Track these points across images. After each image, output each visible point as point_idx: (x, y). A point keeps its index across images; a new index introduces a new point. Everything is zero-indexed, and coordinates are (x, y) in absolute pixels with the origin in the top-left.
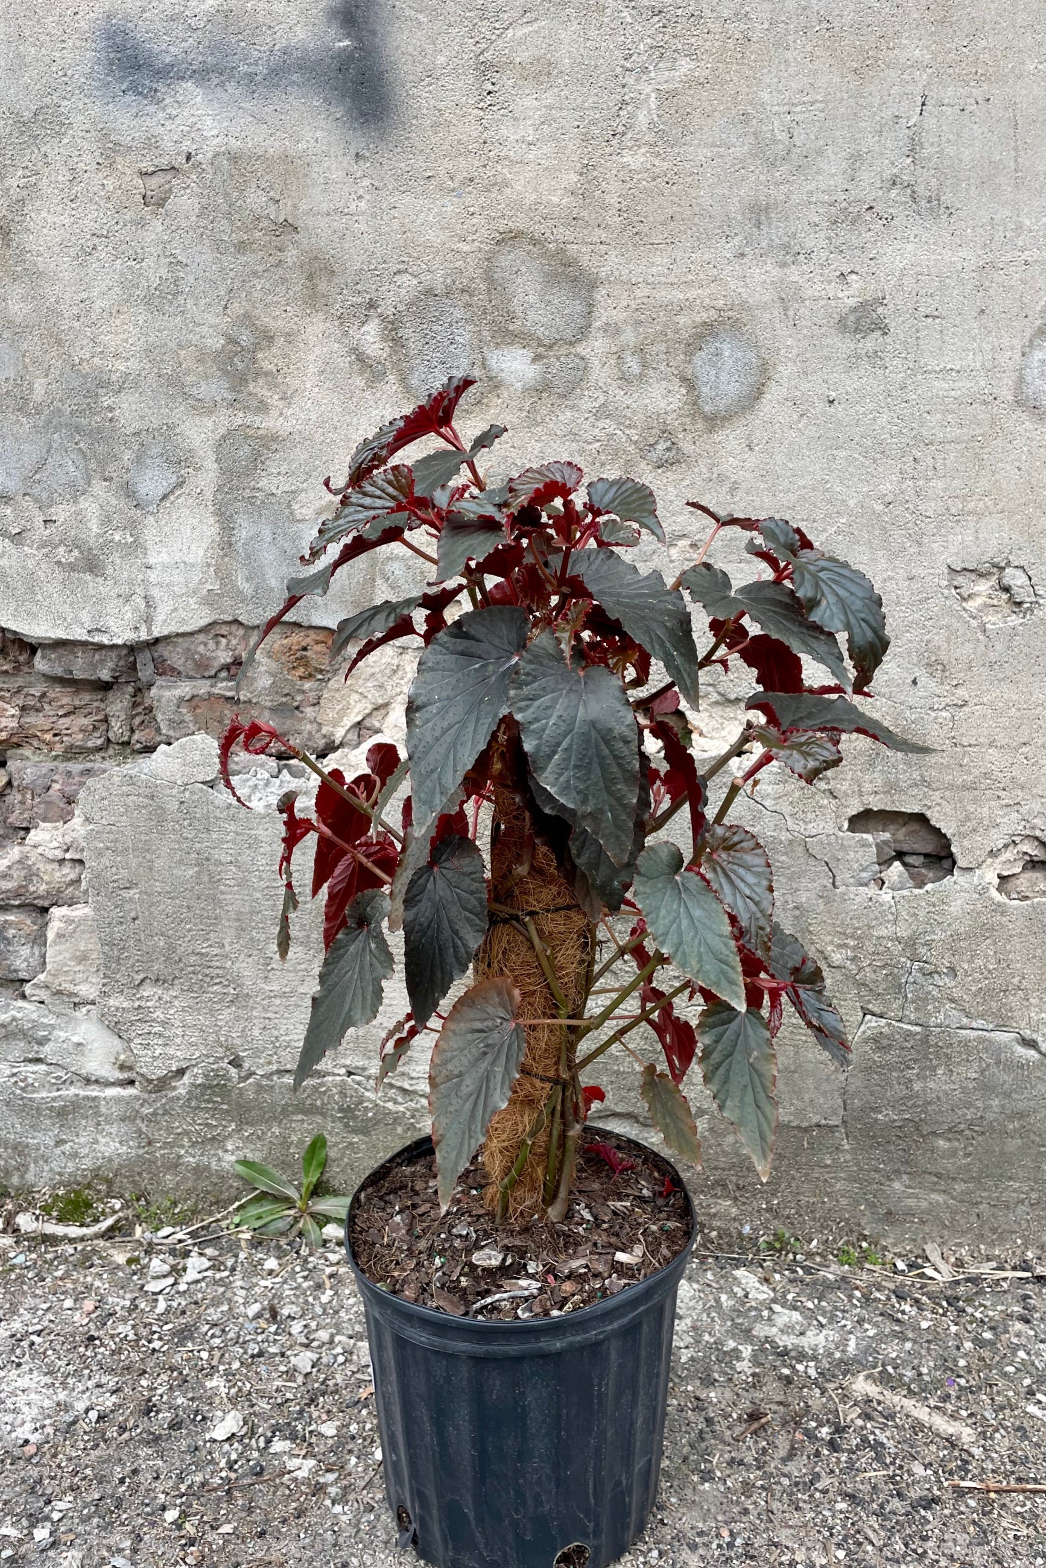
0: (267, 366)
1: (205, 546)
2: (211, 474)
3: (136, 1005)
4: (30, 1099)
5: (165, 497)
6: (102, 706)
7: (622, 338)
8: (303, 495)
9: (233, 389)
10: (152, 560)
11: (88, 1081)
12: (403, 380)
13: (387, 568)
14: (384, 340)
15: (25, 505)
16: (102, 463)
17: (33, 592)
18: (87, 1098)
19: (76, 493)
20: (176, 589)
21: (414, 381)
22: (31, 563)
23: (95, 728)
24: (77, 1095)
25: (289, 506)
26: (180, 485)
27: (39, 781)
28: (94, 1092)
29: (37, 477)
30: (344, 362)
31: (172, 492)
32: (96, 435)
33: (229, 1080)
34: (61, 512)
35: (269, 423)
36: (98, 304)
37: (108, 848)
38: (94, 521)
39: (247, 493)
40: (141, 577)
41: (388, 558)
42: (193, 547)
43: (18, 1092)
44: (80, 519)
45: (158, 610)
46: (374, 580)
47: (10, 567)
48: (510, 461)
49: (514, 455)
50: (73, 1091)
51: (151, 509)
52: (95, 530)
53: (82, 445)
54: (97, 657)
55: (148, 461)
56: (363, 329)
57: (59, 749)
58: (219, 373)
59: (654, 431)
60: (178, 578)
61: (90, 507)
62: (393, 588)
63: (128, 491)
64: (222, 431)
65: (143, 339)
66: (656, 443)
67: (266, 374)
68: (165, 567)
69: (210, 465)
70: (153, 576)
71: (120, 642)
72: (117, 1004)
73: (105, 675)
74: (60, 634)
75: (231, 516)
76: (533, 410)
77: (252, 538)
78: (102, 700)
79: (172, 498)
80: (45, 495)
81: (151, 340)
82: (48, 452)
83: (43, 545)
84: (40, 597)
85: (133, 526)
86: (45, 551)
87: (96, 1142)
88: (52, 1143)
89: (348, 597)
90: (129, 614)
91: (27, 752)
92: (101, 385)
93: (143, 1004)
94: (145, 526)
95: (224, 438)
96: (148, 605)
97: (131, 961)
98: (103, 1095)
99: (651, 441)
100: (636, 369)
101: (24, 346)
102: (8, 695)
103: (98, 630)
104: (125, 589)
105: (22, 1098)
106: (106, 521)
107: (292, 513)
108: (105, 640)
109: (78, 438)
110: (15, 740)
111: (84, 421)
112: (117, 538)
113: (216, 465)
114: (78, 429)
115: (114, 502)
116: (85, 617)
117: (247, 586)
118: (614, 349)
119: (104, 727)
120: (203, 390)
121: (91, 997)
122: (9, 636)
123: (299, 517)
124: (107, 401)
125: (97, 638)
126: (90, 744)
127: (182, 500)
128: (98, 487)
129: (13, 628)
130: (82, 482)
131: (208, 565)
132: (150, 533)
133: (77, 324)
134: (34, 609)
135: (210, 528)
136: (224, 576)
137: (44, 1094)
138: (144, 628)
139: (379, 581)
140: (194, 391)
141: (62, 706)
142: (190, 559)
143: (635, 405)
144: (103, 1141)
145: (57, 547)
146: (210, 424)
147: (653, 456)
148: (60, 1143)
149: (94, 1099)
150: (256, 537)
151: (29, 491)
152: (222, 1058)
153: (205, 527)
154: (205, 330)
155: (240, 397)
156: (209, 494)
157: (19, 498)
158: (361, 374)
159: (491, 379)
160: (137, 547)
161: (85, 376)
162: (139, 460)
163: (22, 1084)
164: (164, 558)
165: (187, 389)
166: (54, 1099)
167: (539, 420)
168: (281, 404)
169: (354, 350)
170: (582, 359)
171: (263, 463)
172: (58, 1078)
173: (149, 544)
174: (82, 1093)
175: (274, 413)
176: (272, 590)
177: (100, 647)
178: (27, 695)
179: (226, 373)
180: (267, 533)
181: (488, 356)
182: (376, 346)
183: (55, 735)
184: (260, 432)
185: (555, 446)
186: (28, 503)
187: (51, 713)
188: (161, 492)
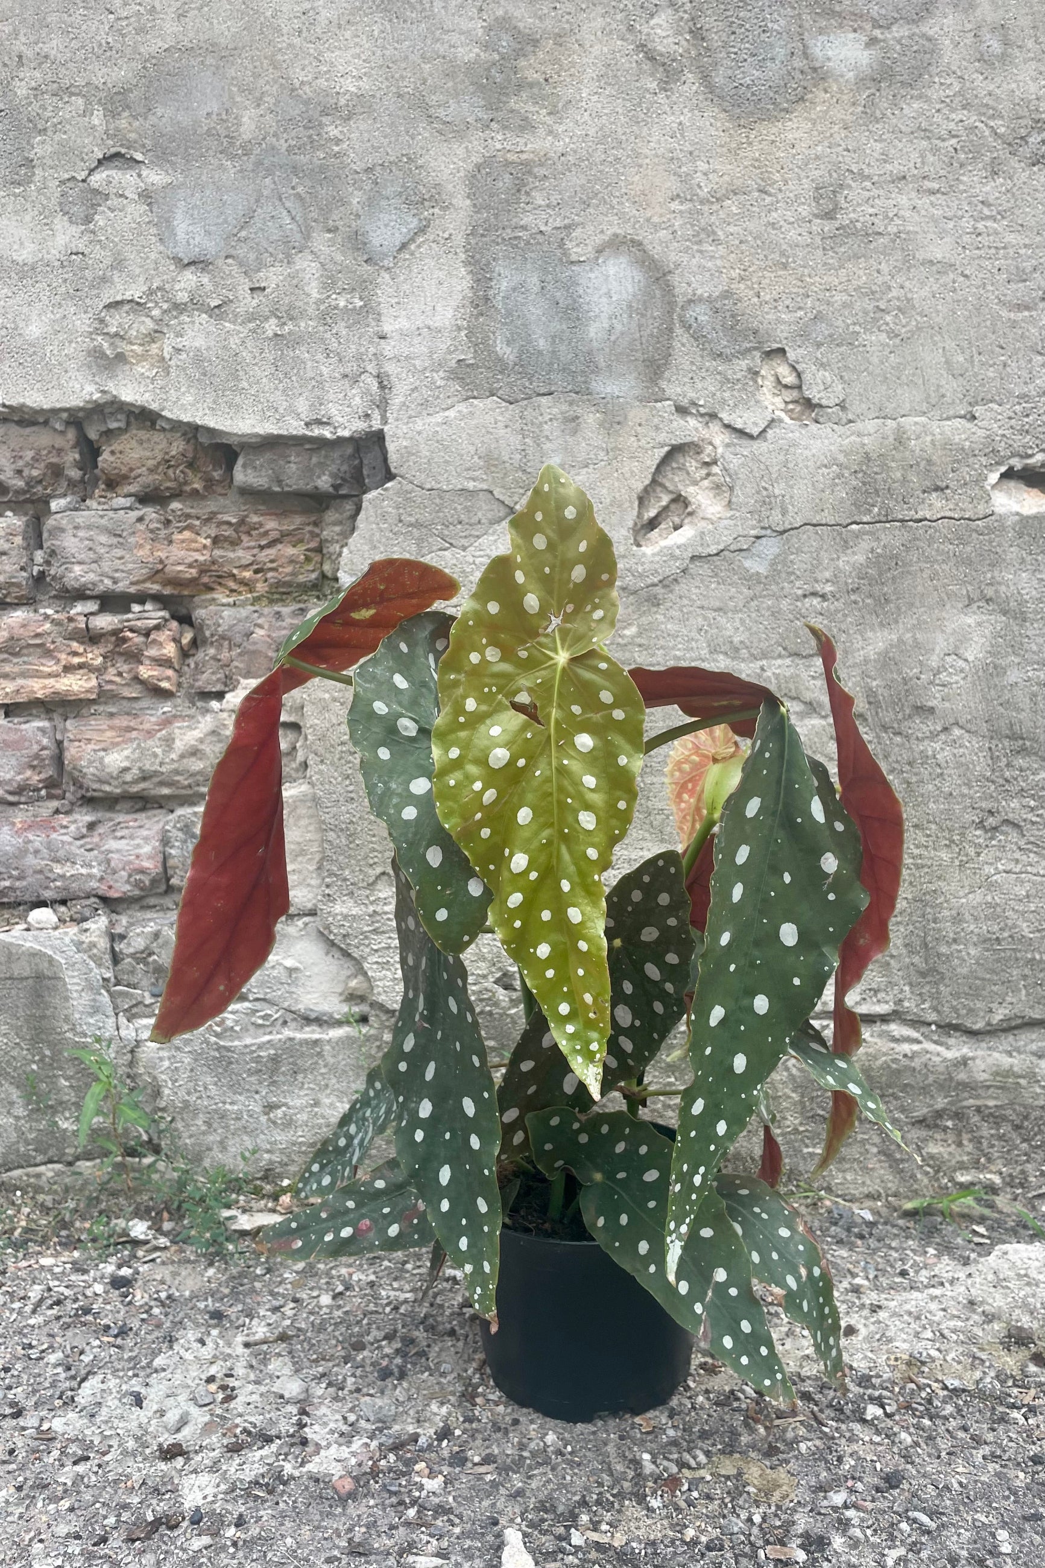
0: (532, 76)
1: (454, 304)
2: (462, 213)
3: (371, 908)
4: (228, 1049)
5: (404, 246)
6: (317, 530)
7: (978, 12)
8: (579, 230)
9: (488, 107)
10: (387, 328)
11: (308, 1020)
12: (705, 78)
13: (690, 314)
14: (678, 33)
15: (227, 269)
16: (326, 211)
17: (237, 379)
18: (306, 1042)
19: (290, 250)
20: (417, 362)
21: (719, 79)
22: (234, 342)
23: (308, 559)
24: (291, 1039)
25: (561, 244)
26: (422, 230)
27: (239, 628)
28: (311, 1033)
29: (243, 234)
30: (629, 60)
31: (412, 240)
32: (322, 175)
33: (496, 1004)
34: (272, 277)
35: (535, 144)
36: (325, 14)
37: (335, 700)
38: (314, 284)
39: (508, 233)
40: (372, 350)
41: (690, 301)
42: (439, 308)
43: (213, 1039)
44: (297, 284)
45: (394, 391)
46: (671, 330)
47: (208, 348)
48: (844, 167)
49: (848, 160)
50: (287, 1033)
51: (386, 262)
52: (315, 294)
53: (300, 189)
54: (314, 460)
55: (384, 203)
56: (652, 22)
57: (261, 587)
58: (471, 89)
59: (1023, 122)
60: (420, 347)
61: (308, 267)
62: (696, 340)
63: (357, 242)
64: (476, 159)
65: (379, 53)
66: (1029, 135)
67: (531, 85)
68: (403, 334)
69: (462, 202)
70: (388, 348)
71: (346, 433)
72: (345, 911)
73: (324, 482)
74: (270, 428)
75: (489, 263)
76: (871, 102)
77: (514, 289)
78: (316, 524)
79: (413, 247)
80: (252, 256)
81: (387, 53)
82: (257, 201)
83: (251, 317)
84: (245, 384)
85: (363, 286)
86: (251, 325)
87: (317, 1103)
88: (258, 1109)
89: (639, 355)
90: (358, 400)
91: (221, 596)
92: (325, 113)
93: (379, 909)
94: (377, 285)
95: (479, 167)
96: (382, 387)
97: (366, 850)
98: (324, 1037)
99: (1023, 132)
100: (996, 47)
101: (232, 72)
102: (197, 523)
103: (319, 422)
104: (351, 368)
105: (219, 1048)
106: (329, 283)
107: (564, 254)
108: (327, 433)
109: (295, 180)
110: (205, 579)
111: (303, 159)
112: (342, 304)
113: (468, 202)
114: (295, 169)
115: (339, 258)
116: (302, 406)
117: (508, 350)
118: (969, 26)
119: (318, 558)
120: (452, 111)
121: (309, 905)
122: (203, 439)
123: (574, 258)
124: (333, 132)
125: (316, 431)
126: (301, 579)
127: (424, 248)
128: (321, 241)
129: (212, 425)
130: (298, 236)
131: (459, 329)
132: (385, 293)
133: (297, 41)
134: (238, 399)
135: (461, 283)
136: (478, 339)
137: (248, 1041)
138: (376, 415)
139: (678, 330)
140: (441, 113)
141: (266, 533)
142: (437, 322)
143: (998, 91)
144: (327, 1101)
145: (267, 319)
146: (461, 152)
147: (1025, 151)
148: (270, 1107)
149: (316, 1042)
150: (519, 288)
151: (233, 252)
152: (484, 977)
153: (454, 281)
154: (455, 38)
155: (499, 115)
156: (459, 239)
157: (220, 262)
158: (652, 75)
159: (815, 70)
160: (368, 311)
161: (307, 102)
162: (371, 203)
163: (218, 1029)
164: (403, 323)
165: (432, 111)
166: (260, 1047)
167: (878, 114)
168: (549, 120)
169: (642, 46)
170: (929, 40)
171: (527, 194)
172: (266, 1017)
173: (384, 309)
174: (299, 1036)
175: (541, 131)
176: (540, 353)
177: (321, 443)
178: (220, 524)
179: (481, 87)
180: (533, 281)
181: (811, 43)
182: (671, 40)
183: (256, 572)
184: (524, 156)
185: (900, 145)
186: (231, 267)
187: (253, 544)
188: (398, 240)
